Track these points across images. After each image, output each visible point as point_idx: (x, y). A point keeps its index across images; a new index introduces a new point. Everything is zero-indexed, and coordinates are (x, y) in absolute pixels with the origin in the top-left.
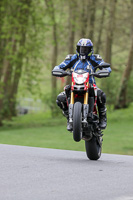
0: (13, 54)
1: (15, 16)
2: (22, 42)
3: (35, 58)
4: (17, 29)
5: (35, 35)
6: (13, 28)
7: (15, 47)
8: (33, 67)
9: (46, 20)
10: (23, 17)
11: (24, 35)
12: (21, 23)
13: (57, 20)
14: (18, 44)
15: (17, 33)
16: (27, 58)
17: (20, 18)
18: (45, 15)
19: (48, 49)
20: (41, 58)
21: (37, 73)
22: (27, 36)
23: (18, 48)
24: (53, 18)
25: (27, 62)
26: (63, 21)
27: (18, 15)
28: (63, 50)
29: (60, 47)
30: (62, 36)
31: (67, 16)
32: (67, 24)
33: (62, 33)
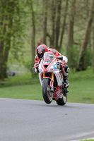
0: (4, 34)
1: (4, 7)
2: (10, 25)
3: (20, 36)
4: (6, 16)
5: (19, 21)
6: (3, 16)
7: (5, 29)
8: (18, 43)
9: (27, 9)
10: (10, 8)
11: (11, 20)
12: (9, 12)
13: (34, 10)
14: (7, 27)
15: (6, 19)
16: (14, 37)
17: (8, 8)
18: (25, 6)
19: (28, 30)
20: (24, 36)
21: (21, 47)
22: (13, 21)
23: (8, 30)
24: (32, 8)
25: (14, 40)
26: (38, 10)
27: (7, 6)
28: (39, 30)
29: (37, 28)
30: (38, 21)
31: (42, 6)
32: (41, 12)
33: (38, 18)
